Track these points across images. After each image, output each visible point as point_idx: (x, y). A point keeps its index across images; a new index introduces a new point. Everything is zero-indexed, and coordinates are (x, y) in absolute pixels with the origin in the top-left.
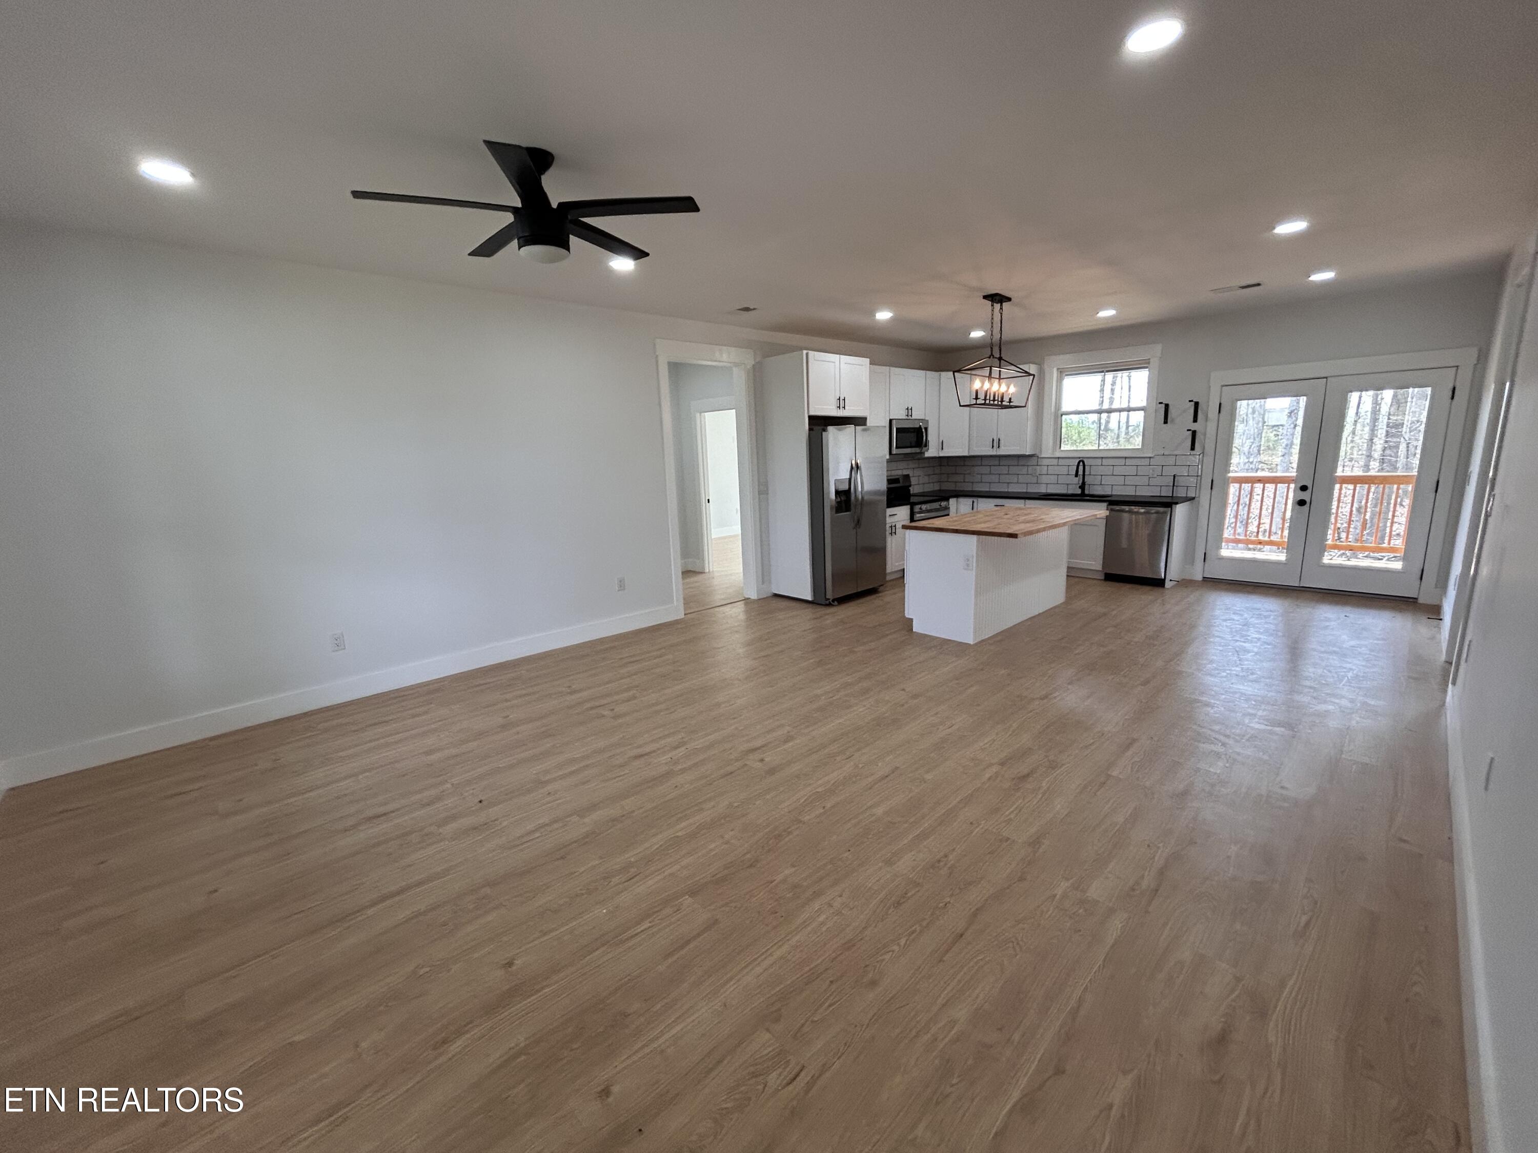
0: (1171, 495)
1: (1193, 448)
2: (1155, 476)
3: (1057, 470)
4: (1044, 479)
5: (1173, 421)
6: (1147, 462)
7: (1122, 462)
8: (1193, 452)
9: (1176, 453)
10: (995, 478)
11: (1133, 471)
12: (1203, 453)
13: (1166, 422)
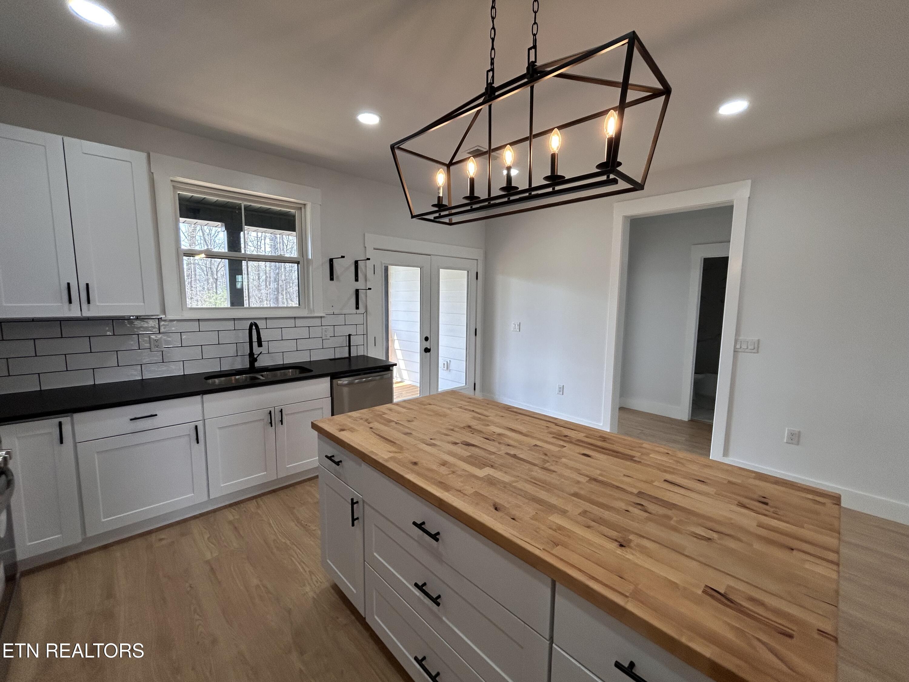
0: (347, 355)
1: (357, 308)
2: (328, 337)
3: (200, 339)
4: (178, 354)
5: (338, 278)
6: (317, 322)
7: (291, 323)
8: (358, 311)
9: (344, 312)
10: (59, 363)
11: (304, 333)
12: (366, 311)
13: (332, 279)
